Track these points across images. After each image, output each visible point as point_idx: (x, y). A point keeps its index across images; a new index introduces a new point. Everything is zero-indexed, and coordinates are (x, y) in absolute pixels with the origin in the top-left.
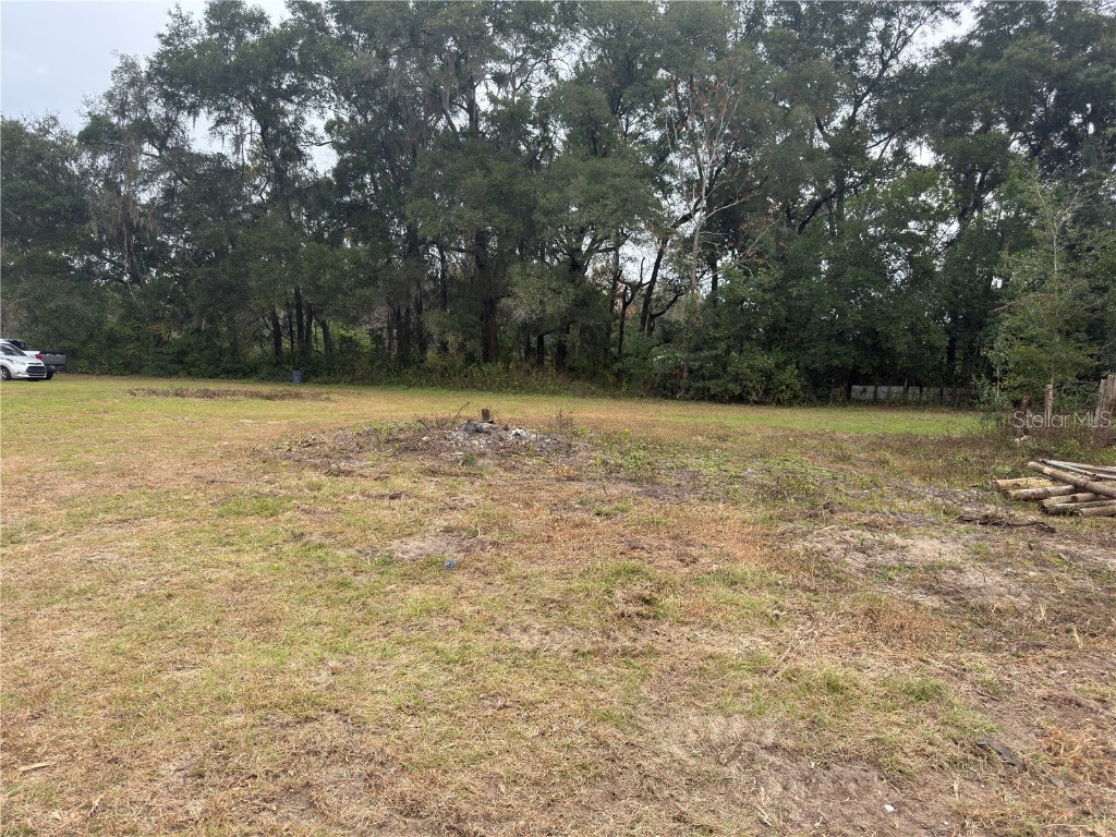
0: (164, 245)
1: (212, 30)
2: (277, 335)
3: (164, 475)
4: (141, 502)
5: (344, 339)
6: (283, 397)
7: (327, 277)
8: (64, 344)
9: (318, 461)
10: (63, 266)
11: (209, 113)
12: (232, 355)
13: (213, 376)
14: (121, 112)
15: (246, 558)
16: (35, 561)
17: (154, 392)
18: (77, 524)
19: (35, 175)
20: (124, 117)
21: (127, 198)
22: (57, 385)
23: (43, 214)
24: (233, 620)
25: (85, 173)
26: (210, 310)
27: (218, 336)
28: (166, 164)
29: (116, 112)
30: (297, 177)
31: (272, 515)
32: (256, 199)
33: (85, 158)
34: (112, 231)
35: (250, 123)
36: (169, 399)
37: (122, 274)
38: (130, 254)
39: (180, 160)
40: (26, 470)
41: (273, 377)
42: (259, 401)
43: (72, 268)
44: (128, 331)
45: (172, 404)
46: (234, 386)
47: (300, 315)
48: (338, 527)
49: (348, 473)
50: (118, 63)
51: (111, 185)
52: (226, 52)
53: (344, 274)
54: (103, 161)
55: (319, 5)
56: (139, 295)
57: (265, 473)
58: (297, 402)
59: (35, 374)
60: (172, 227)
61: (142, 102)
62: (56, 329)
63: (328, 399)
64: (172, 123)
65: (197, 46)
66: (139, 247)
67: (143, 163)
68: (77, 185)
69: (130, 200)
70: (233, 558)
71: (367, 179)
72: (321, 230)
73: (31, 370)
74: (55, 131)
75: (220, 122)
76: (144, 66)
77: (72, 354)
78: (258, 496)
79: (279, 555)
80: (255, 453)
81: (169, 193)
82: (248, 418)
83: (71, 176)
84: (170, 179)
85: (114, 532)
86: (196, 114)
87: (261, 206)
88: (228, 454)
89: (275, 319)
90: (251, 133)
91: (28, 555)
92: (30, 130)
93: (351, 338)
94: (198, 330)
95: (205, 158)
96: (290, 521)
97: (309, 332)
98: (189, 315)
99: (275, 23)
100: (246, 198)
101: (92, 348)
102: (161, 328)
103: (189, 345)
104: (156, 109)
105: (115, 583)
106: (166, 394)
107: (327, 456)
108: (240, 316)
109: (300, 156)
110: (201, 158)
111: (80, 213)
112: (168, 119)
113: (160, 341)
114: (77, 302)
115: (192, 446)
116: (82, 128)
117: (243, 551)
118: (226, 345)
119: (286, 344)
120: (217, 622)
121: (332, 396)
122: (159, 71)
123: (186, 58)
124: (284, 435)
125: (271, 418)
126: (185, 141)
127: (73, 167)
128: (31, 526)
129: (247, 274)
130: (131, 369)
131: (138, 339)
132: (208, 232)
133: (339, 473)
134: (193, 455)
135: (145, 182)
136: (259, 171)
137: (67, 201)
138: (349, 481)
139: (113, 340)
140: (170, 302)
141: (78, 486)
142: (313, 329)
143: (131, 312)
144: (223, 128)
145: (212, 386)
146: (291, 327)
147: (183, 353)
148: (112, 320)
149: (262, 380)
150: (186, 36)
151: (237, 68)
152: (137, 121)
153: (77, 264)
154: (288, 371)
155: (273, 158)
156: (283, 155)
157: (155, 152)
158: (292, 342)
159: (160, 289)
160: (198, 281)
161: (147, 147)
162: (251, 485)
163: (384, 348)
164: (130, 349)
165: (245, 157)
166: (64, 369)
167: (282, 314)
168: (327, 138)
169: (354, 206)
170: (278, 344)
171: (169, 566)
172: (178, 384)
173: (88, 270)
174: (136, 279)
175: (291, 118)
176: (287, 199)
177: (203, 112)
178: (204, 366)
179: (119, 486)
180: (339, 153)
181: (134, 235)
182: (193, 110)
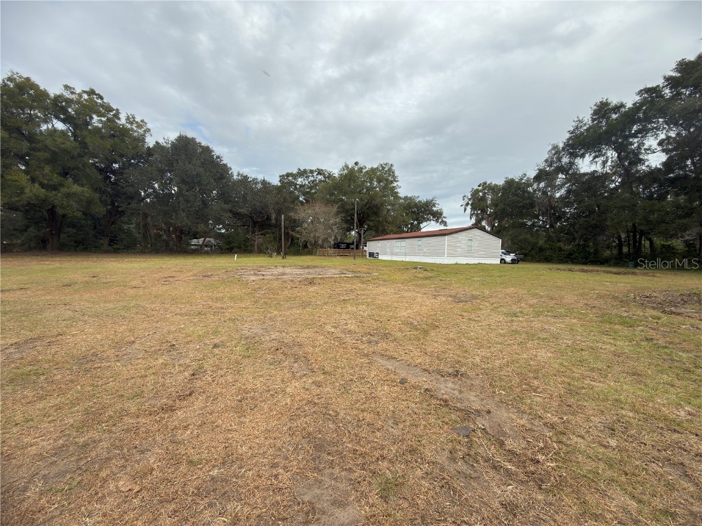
0: (565, 212)
1: (593, 120)
2: (620, 246)
3: (570, 302)
4: (562, 310)
5: (663, 246)
6: (625, 274)
7: (654, 217)
8: (523, 251)
9: (655, 305)
10: (525, 224)
11: (590, 155)
12: (595, 255)
13: (585, 264)
14: (550, 166)
15: (618, 343)
16: (525, 324)
17: (559, 269)
18: (538, 314)
19: (517, 195)
20: (551, 166)
21: (551, 196)
22: (521, 265)
23: (519, 207)
24: (617, 368)
25: (535, 191)
26: (585, 236)
27: (588, 246)
28: (568, 180)
29: (548, 166)
30: (638, 171)
31: (631, 326)
32: (612, 186)
33: (535, 186)
34: (543, 209)
35: (612, 154)
36: (566, 272)
37: (546, 225)
38: (550, 218)
39: (575, 177)
40: (516, 293)
41: (616, 265)
42: (611, 275)
43: (527, 225)
44: (548, 246)
45: (568, 274)
46: (596, 268)
47: (635, 236)
48: (677, 341)
49: (679, 314)
50: (550, 147)
51: (545, 193)
52: (601, 127)
53: (667, 213)
54: (542, 185)
55: (658, 86)
56: (553, 232)
57: (622, 307)
58: (633, 276)
59: (513, 262)
60: (569, 205)
61: (559, 159)
62: (520, 246)
63: (654, 276)
64: (571, 164)
65: (586, 130)
66: (554, 214)
67: (558, 182)
68: (531, 196)
69: (552, 197)
70: (612, 341)
71: (689, 162)
72: (652, 194)
73: (512, 260)
74: (525, 178)
75: (595, 158)
76: (561, 145)
77: (525, 255)
78: (621, 317)
79: (638, 345)
80: (615, 298)
81: (569, 191)
82: (607, 282)
83: (529, 193)
84: (569, 186)
85: (553, 320)
86: (584, 157)
87: (616, 188)
88: (600, 296)
89: (619, 238)
90: (612, 158)
91: (521, 322)
92: (517, 180)
93: (669, 245)
94: (579, 245)
95: (587, 174)
96: (643, 331)
97: (640, 243)
98: (574, 239)
99: (629, 105)
100: (607, 186)
101: (533, 253)
102: (561, 244)
103: (573, 251)
104: (565, 160)
105: (557, 339)
106: (564, 270)
107: (660, 304)
108: (601, 238)
109: (641, 161)
110: (585, 174)
111: (532, 205)
112: (570, 162)
113: (560, 249)
114: (528, 236)
115: (581, 291)
116: (535, 175)
117: (617, 340)
118: (592, 250)
119: (625, 249)
120: (609, 367)
121: (656, 275)
122: (568, 145)
123: (580, 136)
124: (629, 291)
125: (621, 283)
126: (577, 169)
127: (530, 189)
128: (521, 312)
129: (605, 220)
130: (548, 260)
131: (551, 249)
132: (586, 204)
133: (672, 313)
134: (581, 295)
135: (559, 189)
136: (614, 174)
137: (528, 202)
138: (680, 318)
139: (541, 250)
140: (566, 234)
141: (535, 301)
142: (643, 242)
143: (549, 238)
144: (597, 159)
145: (585, 267)
146: (629, 241)
147: (571, 254)
148: (541, 242)
149: (610, 266)
150: (581, 127)
151: (606, 132)
152: (558, 166)
153: (529, 223)
154: (626, 262)
155: (624, 166)
156: (629, 163)
157: (564, 177)
158: (629, 248)
159: (562, 229)
160: (580, 225)
161: (560, 176)
162: (615, 311)
163: (696, 250)
164: (548, 253)
165: (607, 169)
166: (523, 260)
167: (623, 236)
168: (659, 148)
169: (677, 178)
170: (620, 249)
171: (579, 338)
172: (569, 266)
173: (533, 225)
174: (552, 226)
175: (636, 145)
176: (631, 183)
177: (587, 155)
178: (580, 259)
179: (552, 303)
180: (667, 154)
181: (553, 211)
182: (583, 156)
